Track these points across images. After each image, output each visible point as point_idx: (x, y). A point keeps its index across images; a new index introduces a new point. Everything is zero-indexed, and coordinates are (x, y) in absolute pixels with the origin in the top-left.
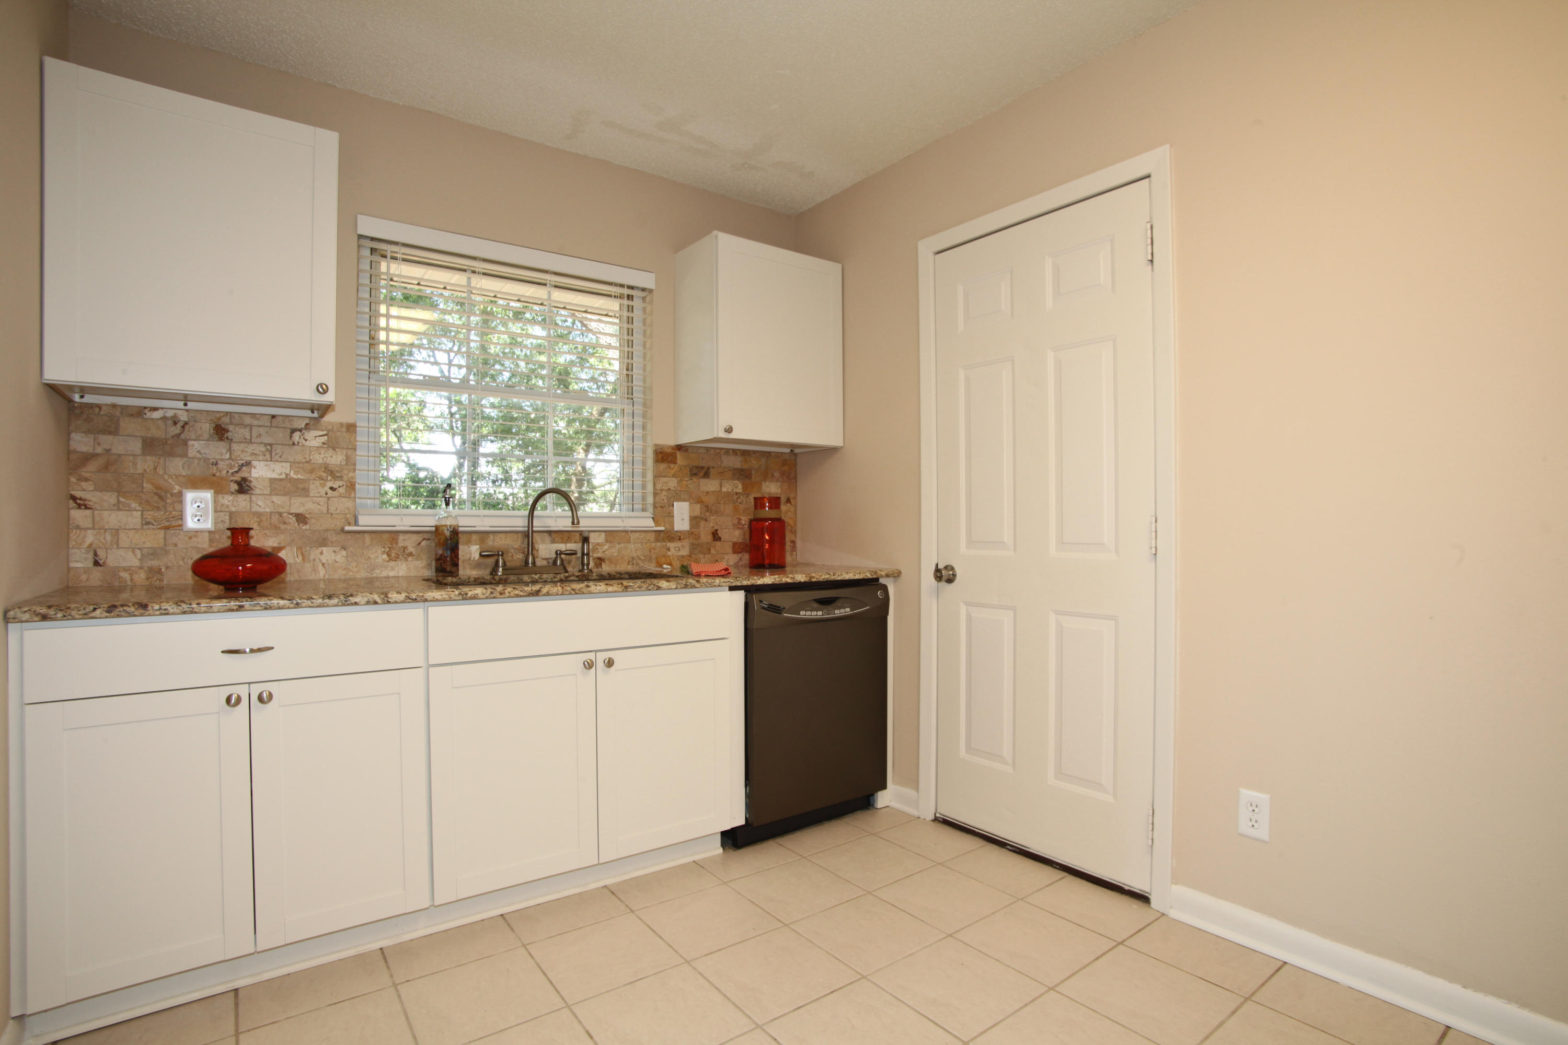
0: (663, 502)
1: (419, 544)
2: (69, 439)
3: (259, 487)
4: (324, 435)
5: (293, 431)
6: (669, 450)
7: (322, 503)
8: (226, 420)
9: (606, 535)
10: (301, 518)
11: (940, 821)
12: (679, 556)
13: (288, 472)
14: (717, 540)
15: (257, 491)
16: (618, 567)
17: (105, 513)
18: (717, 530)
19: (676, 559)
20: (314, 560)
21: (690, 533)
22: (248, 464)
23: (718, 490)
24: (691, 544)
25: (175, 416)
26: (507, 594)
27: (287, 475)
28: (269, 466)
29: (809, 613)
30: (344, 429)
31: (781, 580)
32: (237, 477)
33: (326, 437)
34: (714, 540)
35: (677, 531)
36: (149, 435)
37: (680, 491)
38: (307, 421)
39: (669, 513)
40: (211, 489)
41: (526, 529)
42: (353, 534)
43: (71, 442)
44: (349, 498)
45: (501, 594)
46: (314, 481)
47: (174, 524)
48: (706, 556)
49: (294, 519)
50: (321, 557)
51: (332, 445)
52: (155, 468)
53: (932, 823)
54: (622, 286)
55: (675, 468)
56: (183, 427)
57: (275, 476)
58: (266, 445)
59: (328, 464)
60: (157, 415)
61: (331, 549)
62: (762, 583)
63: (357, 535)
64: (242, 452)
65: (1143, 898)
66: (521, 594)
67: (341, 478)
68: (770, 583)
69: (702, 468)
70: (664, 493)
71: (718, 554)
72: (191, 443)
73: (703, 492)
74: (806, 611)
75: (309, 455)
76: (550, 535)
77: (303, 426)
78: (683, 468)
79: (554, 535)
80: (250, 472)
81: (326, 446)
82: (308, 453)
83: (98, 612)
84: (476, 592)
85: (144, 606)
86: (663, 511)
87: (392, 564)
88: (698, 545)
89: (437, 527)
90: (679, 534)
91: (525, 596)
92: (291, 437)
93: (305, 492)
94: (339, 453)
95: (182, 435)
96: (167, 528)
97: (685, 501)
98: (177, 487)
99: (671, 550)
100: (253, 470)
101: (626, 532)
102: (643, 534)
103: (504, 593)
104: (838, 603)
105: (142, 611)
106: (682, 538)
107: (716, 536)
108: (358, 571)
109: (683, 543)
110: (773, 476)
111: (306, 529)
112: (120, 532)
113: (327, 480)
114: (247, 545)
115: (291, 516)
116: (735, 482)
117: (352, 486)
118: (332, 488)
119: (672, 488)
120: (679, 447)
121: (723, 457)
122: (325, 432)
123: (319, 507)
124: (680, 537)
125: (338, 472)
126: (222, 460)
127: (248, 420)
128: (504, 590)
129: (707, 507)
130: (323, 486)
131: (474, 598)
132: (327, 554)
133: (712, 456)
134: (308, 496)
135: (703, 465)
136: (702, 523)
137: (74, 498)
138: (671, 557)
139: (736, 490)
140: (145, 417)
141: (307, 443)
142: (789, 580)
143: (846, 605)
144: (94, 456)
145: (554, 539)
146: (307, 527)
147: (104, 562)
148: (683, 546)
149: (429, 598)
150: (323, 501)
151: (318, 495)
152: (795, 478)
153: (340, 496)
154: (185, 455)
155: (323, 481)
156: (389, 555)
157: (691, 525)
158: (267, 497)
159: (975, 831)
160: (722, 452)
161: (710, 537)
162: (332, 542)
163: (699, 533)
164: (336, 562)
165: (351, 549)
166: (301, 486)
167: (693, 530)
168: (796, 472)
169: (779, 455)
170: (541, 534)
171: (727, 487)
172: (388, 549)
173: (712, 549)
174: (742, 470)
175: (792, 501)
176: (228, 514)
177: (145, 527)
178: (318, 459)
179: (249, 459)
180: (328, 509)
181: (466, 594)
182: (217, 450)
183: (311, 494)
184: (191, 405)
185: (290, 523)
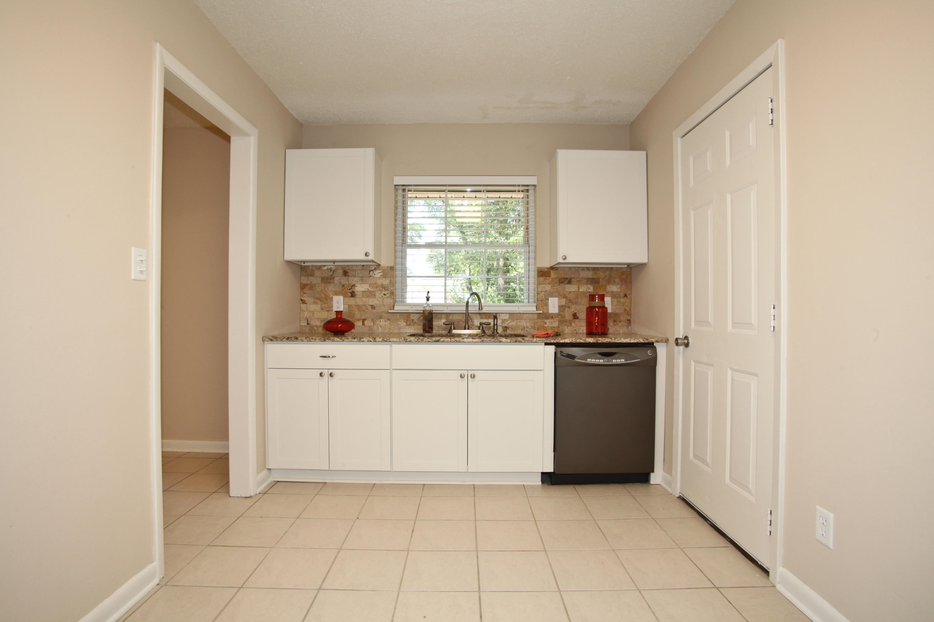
0: (542, 298)
1: (419, 318)
2: (301, 279)
3: (359, 294)
4: (381, 272)
5: (370, 271)
6: (546, 270)
7: (380, 301)
8: (347, 268)
9: (509, 315)
10: (373, 307)
11: (681, 499)
12: (552, 327)
13: (368, 288)
14: (576, 319)
15: (357, 296)
16: (516, 332)
17: (310, 305)
18: (576, 313)
19: (550, 328)
20: (378, 324)
21: (558, 315)
22: (354, 285)
23: (577, 290)
24: (559, 320)
25: (331, 268)
26: (425, 341)
27: (368, 289)
28: (361, 286)
29: (593, 360)
30: (389, 269)
31: (576, 341)
32: (351, 291)
33: (382, 273)
34: (574, 319)
35: (550, 314)
36: (323, 276)
37: (553, 292)
38: (375, 267)
39: (546, 304)
40: (342, 295)
41: (465, 312)
42: (393, 314)
43: (301, 280)
44: (391, 298)
45: (422, 340)
46: (378, 292)
47: (331, 309)
48: (569, 327)
49: (370, 307)
50: (380, 323)
51: (384, 276)
52: (325, 288)
53: (677, 498)
54: (519, 186)
55: (549, 279)
56: (333, 272)
57: (364, 290)
58: (360, 277)
59: (383, 284)
60: (325, 268)
61: (384, 320)
62: (564, 342)
63: (394, 314)
64: (352, 280)
65: (766, 572)
66: (431, 341)
67: (387, 290)
68: (569, 342)
69: (567, 279)
70: (543, 293)
71: (577, 326)
72: (335, 278)
73: (567, 292)
74: (591, 359)
75: (376, 281)
76: (480, 315)
77: (374, 269)
78: (554, 279)
79: (482, 315)
80: (355, 289)
81: (382, 277)
82: (375, 280)
83: (284, 339)
84: (411, 339)
85: (296, 338)
86: (542, 302)
87: (408, 327)
88: (563, 321)
89: (423, 311)
90: (552, 315)
91: (433, 342)
92: (369, 273)
93: (374, 296)
94: (387, 279)
95: (333, 275)
96: (328, 311)
97: (556, 297)
98: (331, 295)
99: (547, 323)
100: (356, 288)
101: (520, 313)
102: (530, 315)
103: (423, 340)
104: (616, 356)
105: (296, 340)
106: (554, 317)
107: (575, 316)
108: (394, 330)
109: (555, 320)
110: (614, 281)
111: (375, 312)
112: (315, 312)
113: (382, 291)
114: (341, 318)
115: (369, 306)
116: (588, 286)
117: (392, 293)
118: (384, 294)
119: (548, 290)
120: (552, 268)
121: (580, 272)
122: (382, 271)
123: (379, 302)
124: (552, 316)
125: (387, 287)
126: (346, 284)
127: (354, 268)
128: (423, 339)
129: (570, 300)
130: (381, 293)
131: (410, 341)
132: (382, 323)
133: (573, 272)
134: (375, 298)
135: (567, 277)
136: (567, 309)
137: (302, 300)
138: (547, 328)
139: (589, 291)
140: (322, 269)
141: (375, 276)
142: (582, 341)
143: (621, 358)
144: (307, 284)
145: (482, 317)
146: (375, 310)
147: (310, 323)
148: (554, 322)
149: (391, 341)
150: (381, 299)
151: (379, 297)
152: (631, 282)
153: (388, 297)
154: (334, 283)
155: (381, 292)
156: (406, 323)
157: (559, 310)
158: (361, 298)
159: (695, 508)
160: (580, 270)
161: (571, 317)
162: (384, 317)
163: (565, 315)
164: (386, 325)
165: (391, 320)
166: (373, 294)
167: (561, 313)
168: (631, 278)
169: (618, 269)
170: (475, 314)
171: (583, 289)
172: (406, 320)
173: (573, 323)
174: (593, 279)
175: (628, 296)
176: (347, 305)
177: (322, 310)
178: (379, 282)
179: (354, 283)
180: (383, 303)
181: (407, 340)
182: (344, 280)
183: (377, 297)
184: (336, 264)
185: (369, 309)
